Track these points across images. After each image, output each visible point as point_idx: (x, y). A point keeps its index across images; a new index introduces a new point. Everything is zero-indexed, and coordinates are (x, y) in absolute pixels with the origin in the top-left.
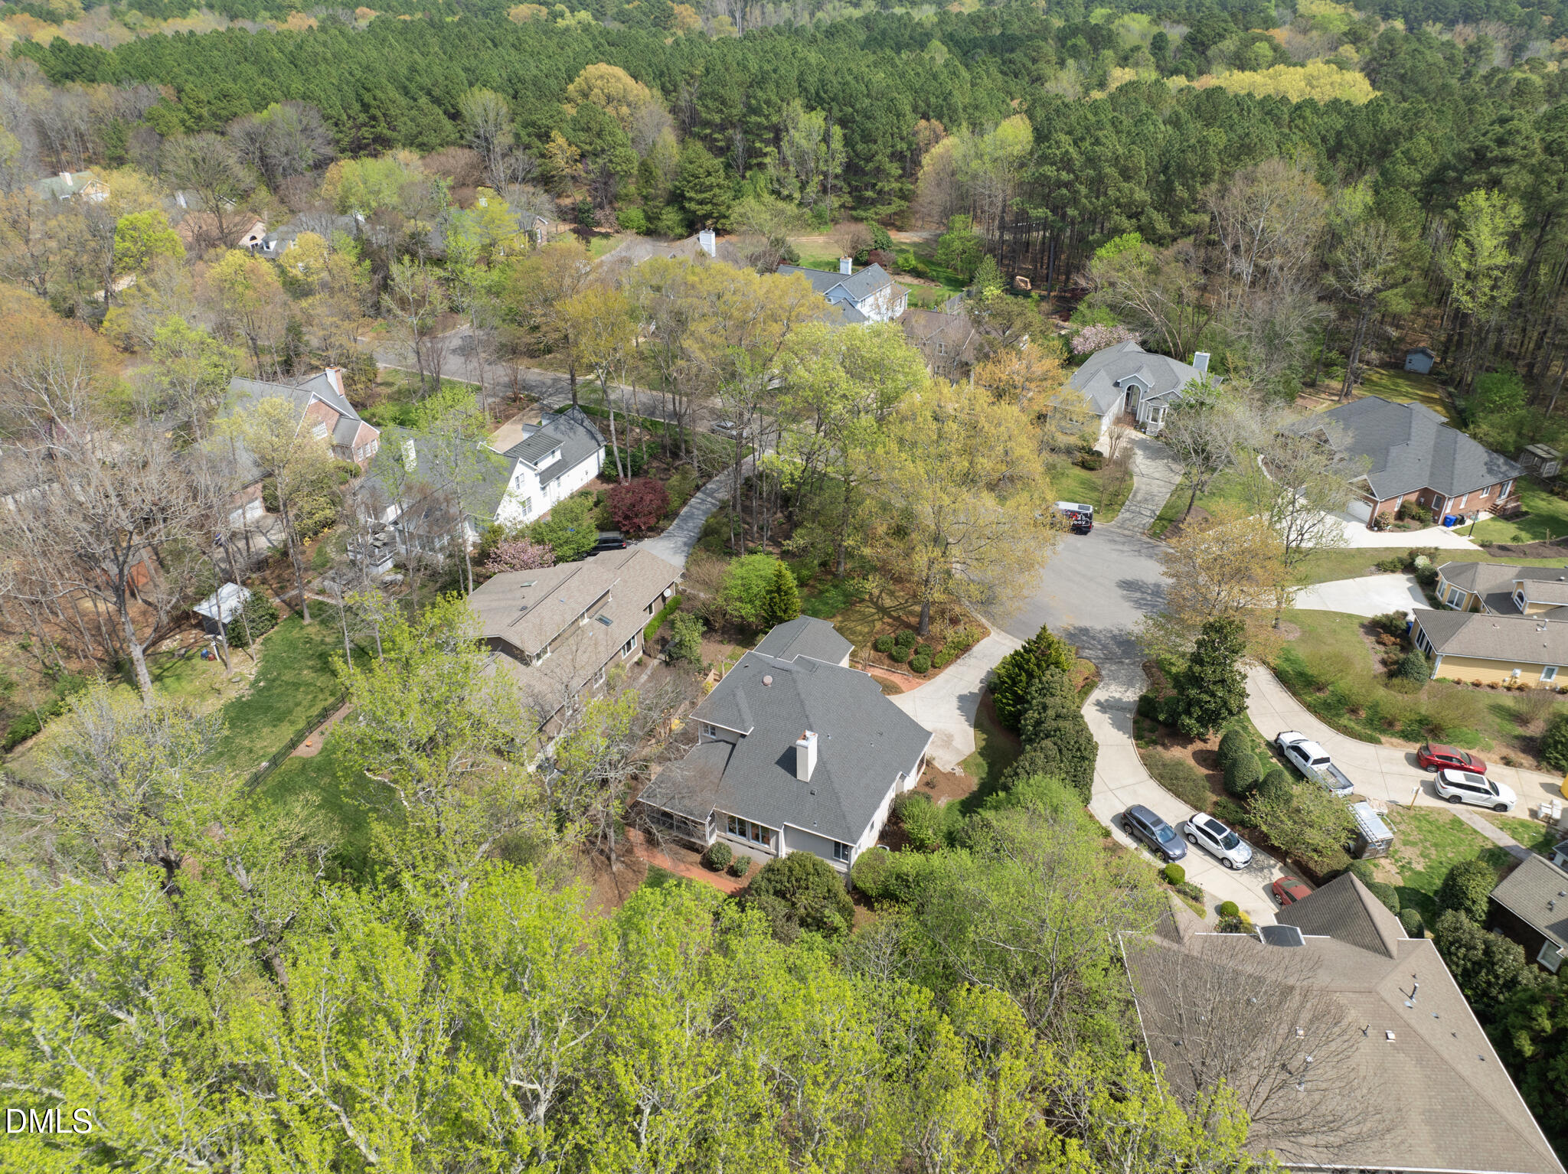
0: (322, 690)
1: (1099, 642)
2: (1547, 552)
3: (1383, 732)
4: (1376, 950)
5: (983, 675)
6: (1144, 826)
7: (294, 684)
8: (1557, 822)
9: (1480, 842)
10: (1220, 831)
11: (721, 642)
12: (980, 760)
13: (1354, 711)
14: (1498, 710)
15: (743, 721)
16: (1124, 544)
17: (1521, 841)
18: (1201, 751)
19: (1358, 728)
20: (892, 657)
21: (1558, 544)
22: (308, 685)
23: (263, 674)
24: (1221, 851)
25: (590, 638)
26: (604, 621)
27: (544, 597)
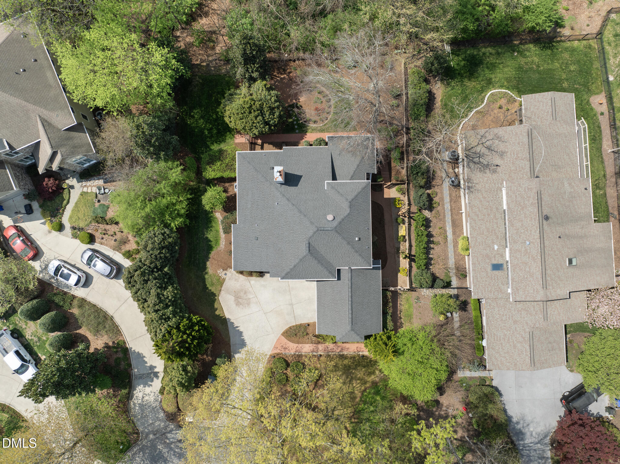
25: (493, 243)
26: (497, 267)
27: (542, 237)
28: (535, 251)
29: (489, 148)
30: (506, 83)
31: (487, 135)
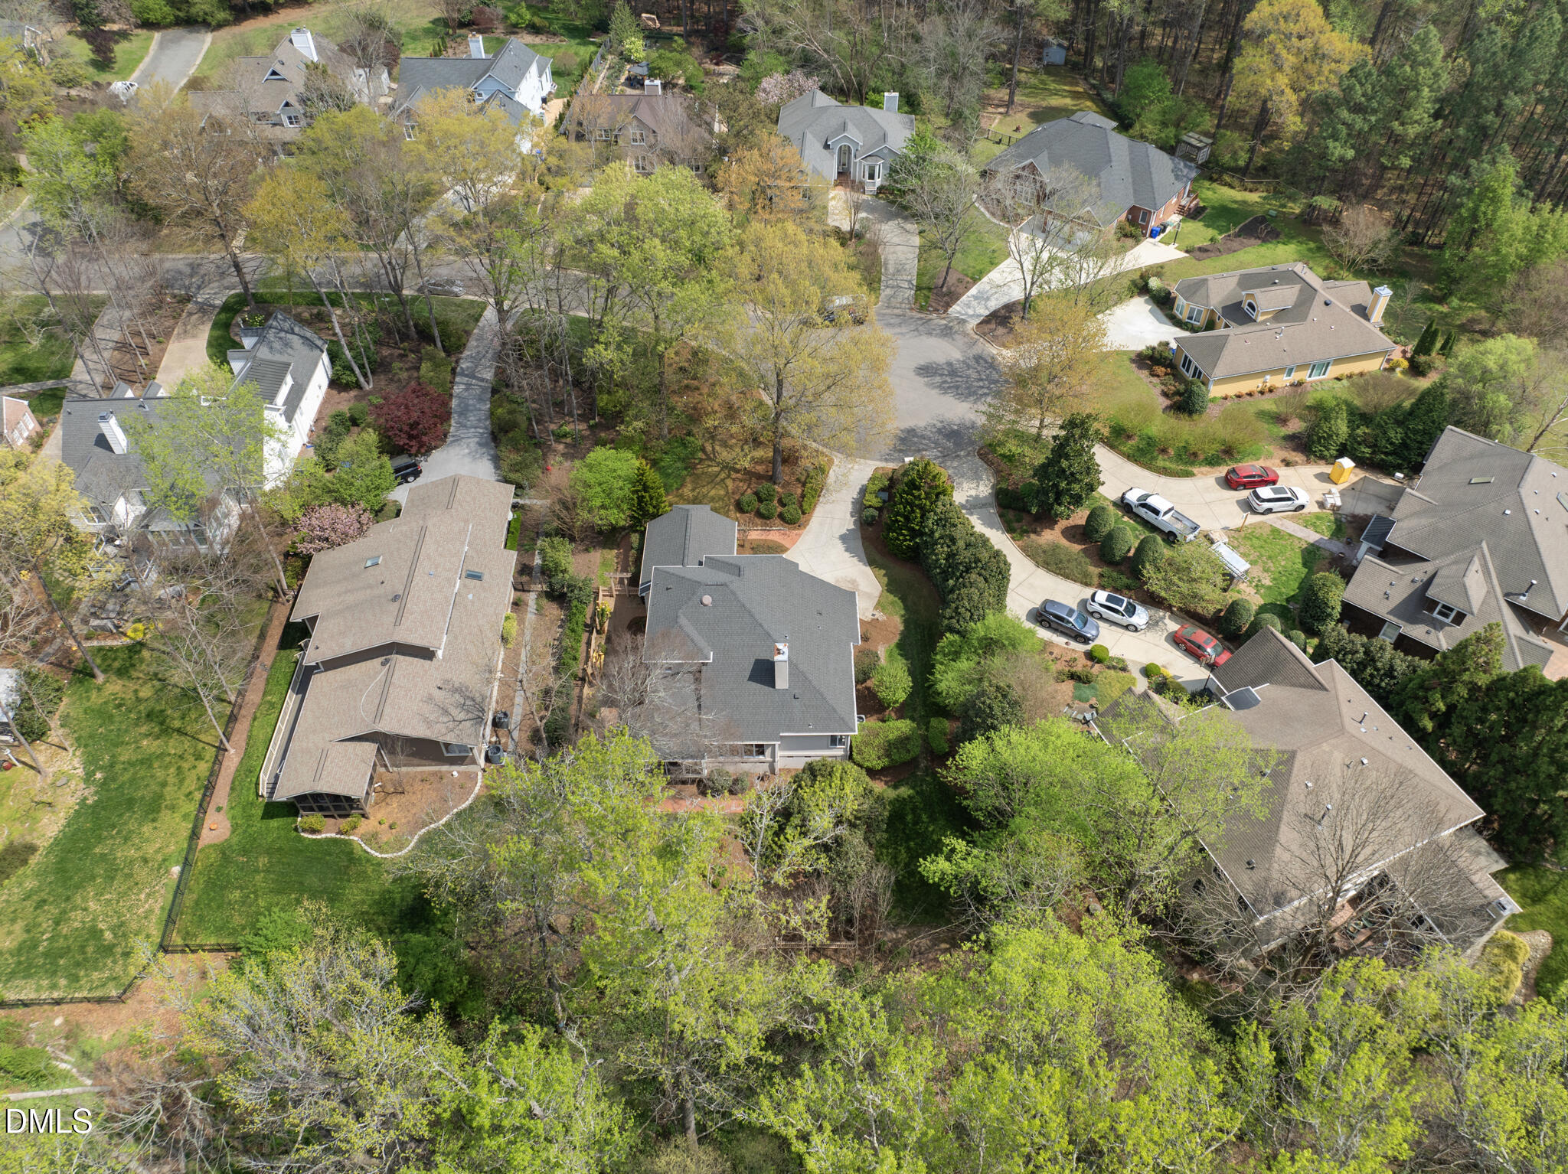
0: (181, 757)
1: (929, 439)
2: (1236, 244)
3: (1192, 464)
4: (1313, 687)
5: (849, 508)
6: (1062, 619)
7: (142, 762)
8: (1339, 508)
9: (1297, 544)
10: (1120, 602)
11: (587, 550)
12: (891, 597)
13: (1164, 451)
14: (1262, 415)
15: (700, 650)
16: (900, 325)
17: (1322, 533)
18: (1067, 528)
19: (1173, 466)
20: (759, 515)
21: (1238, 235)
22: (161, 756)
23: (91, 762)
24: (1126, 620)
25: (472, 602)
26: (475, 576)
27: (411, 576)
28: (424, 566)
29: (446, 712)
30: (370, 870)
31: (444, 731)
